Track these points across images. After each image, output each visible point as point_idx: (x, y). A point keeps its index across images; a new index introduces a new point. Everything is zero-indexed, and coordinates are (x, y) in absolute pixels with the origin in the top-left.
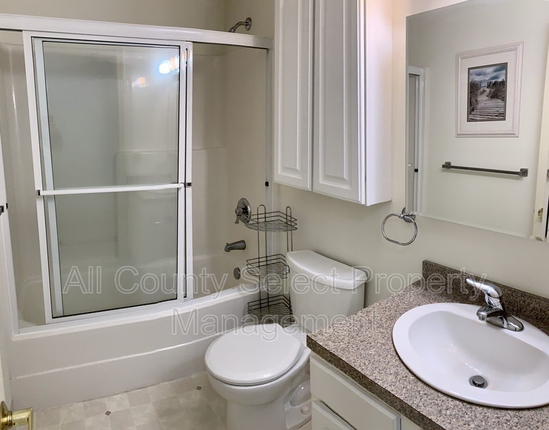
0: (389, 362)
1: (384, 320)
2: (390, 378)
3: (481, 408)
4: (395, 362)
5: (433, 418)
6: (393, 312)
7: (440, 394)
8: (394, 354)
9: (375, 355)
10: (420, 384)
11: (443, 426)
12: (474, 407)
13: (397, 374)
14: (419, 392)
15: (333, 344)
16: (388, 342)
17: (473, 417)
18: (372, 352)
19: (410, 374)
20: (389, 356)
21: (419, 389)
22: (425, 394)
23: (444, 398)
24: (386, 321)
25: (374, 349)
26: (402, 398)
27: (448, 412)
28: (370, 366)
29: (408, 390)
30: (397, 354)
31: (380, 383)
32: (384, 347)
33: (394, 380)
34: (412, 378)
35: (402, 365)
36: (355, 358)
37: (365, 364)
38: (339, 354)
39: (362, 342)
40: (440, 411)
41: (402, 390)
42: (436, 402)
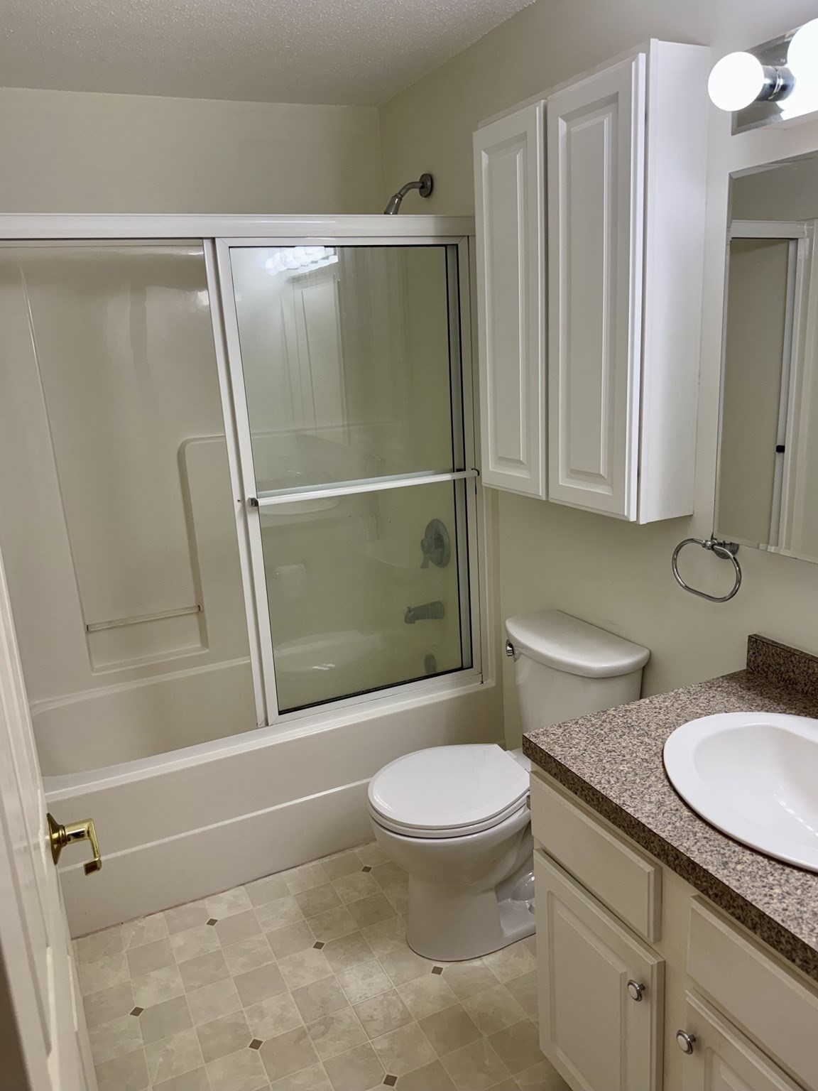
0: (650, 786)
1: (653, 726)
2: (648, 807)
3: (801, 873)
4: (662, 787)
5: (711, 870)
6: (672, 716)
7: (731, 843)
8: (663, 777)
9: (628, 773)
10: (698, 823)
11: (725, 882)
12: (788, 870)
13: (661, 804)
14: (695, 834)
15: (560, 749)
16: (656, 758)
17: (783, 881)
18: (624, 767)
19: (684, 808)
20: (653, 778)
21: (696, 829)
22: (705, 838)
23: (738, 849)
24: (657, 728)
25: (629, 765)
26: (663, 835)
27: (739, 867)
28: (616, 787)
29: (675, 828)
30: (667, 777)
31: (630, 811)
32: (645, 764)
33: (654, 811)
34: (686, 813)
35: (673, 794)
36: (593, 772)
37: (609, 782)
38: (568, 763)
39: (608, 751)
40: (725, 864)
41: (665, 825)
42: (722, 851)
